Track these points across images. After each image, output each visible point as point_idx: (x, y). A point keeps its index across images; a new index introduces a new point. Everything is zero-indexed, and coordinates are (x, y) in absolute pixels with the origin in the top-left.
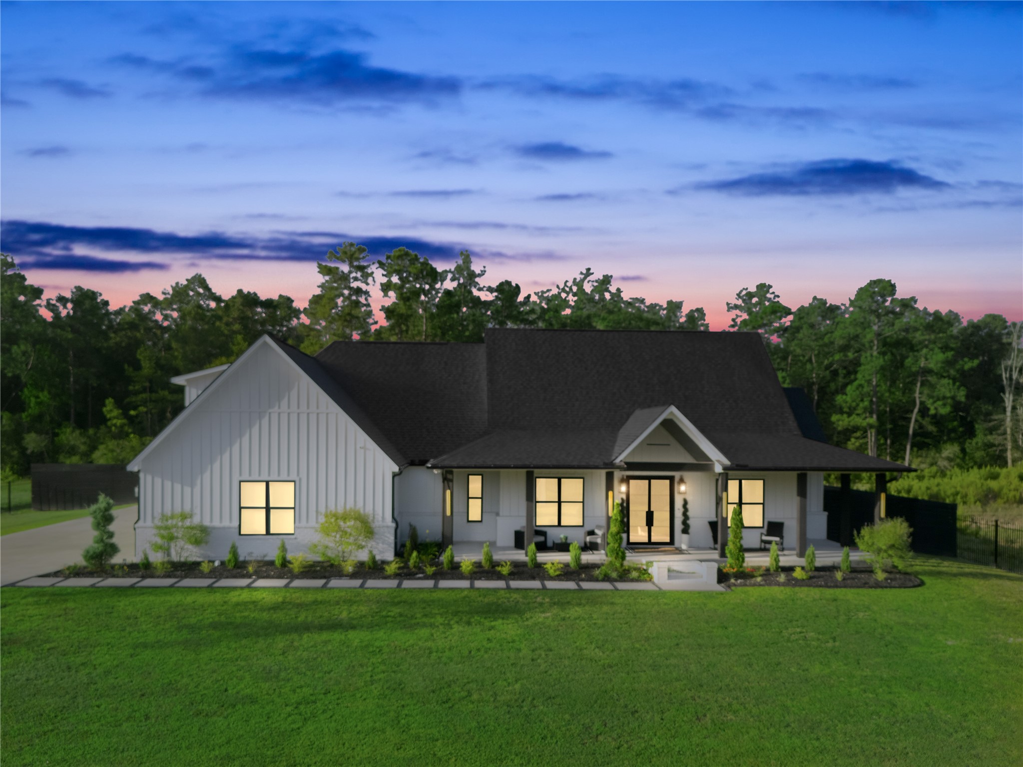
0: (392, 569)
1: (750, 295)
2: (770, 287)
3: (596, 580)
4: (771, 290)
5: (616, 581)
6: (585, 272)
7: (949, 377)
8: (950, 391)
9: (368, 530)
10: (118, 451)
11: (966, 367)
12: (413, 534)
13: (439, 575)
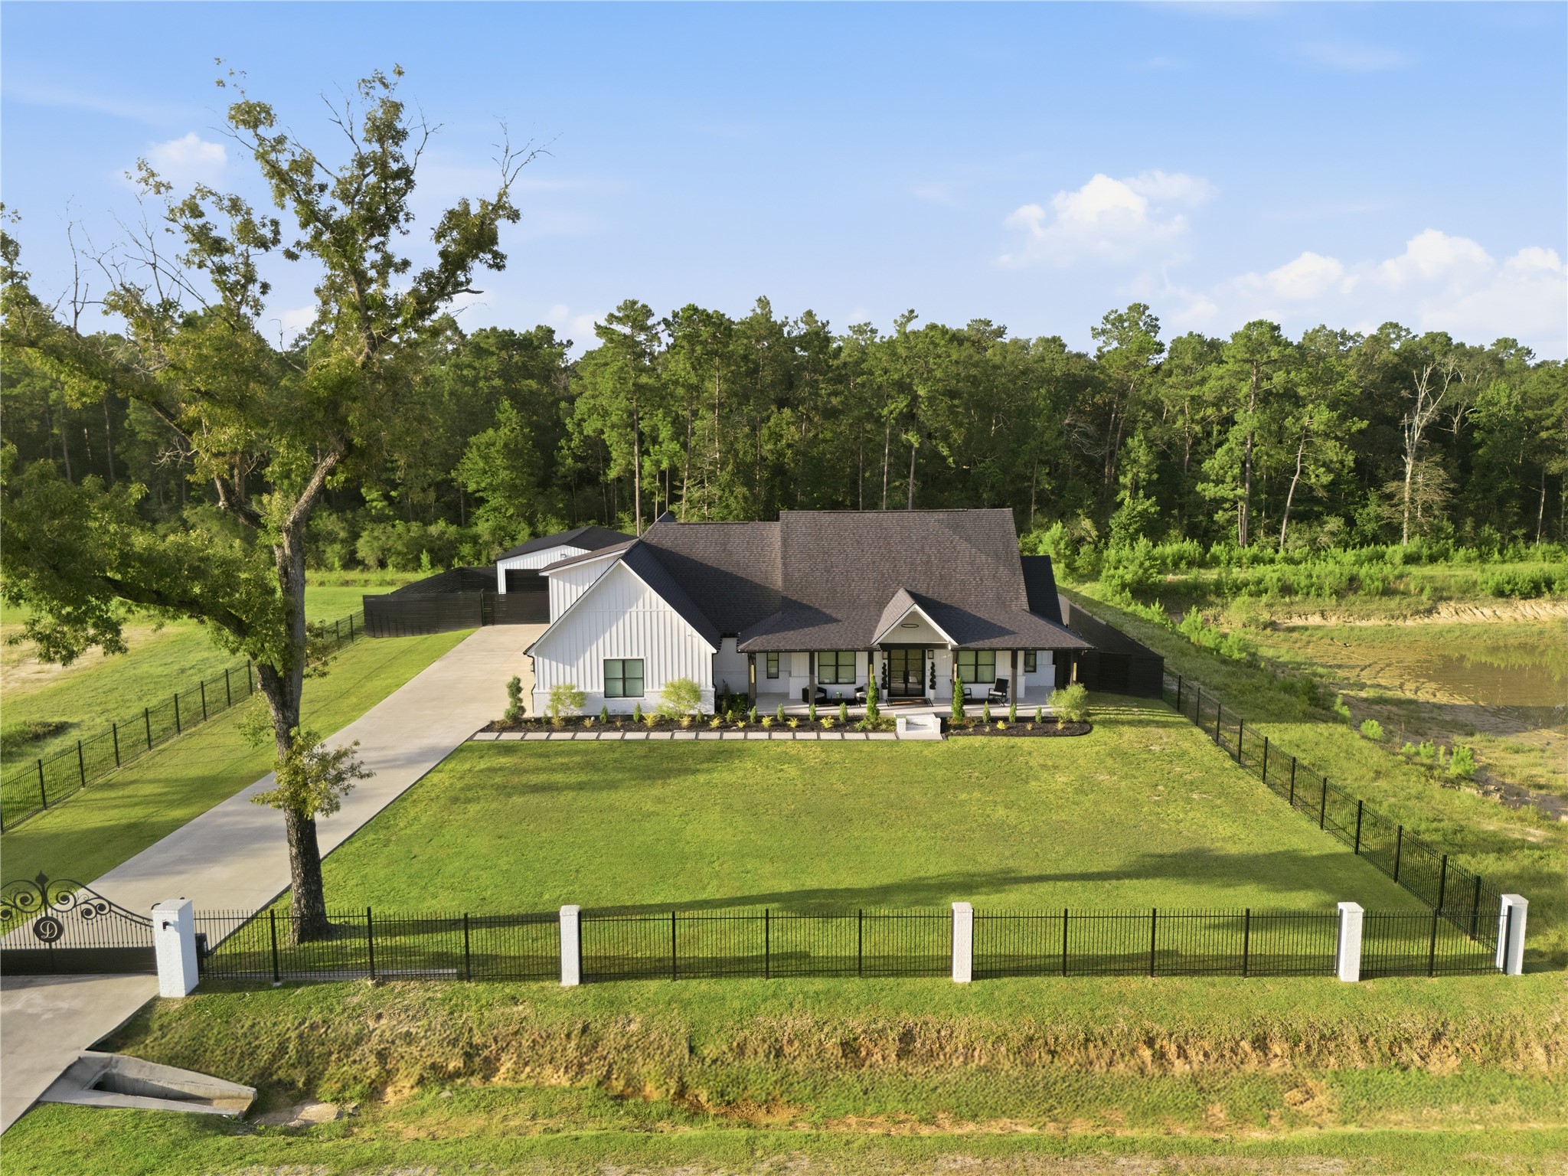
0: (715, 723)
1: (1120, 319)
2: (1146, 308)
3: (857, 731)
4: (1147, 313)
5: (870, 731)
6: (907, 314)
7: (1337, 438)
8: (1337, 453)
9: (696, 693)
10: (384, 539)
11: (1354, 429)
12: (726, 688)
13: (747, 728)
